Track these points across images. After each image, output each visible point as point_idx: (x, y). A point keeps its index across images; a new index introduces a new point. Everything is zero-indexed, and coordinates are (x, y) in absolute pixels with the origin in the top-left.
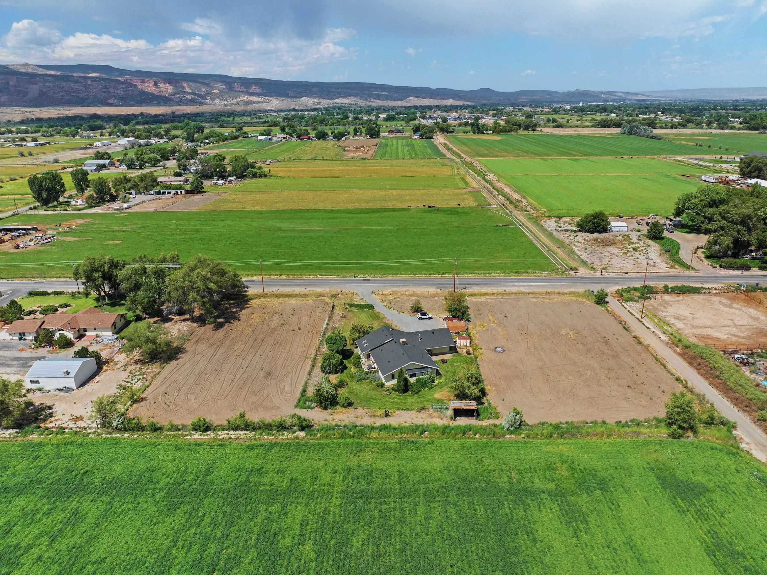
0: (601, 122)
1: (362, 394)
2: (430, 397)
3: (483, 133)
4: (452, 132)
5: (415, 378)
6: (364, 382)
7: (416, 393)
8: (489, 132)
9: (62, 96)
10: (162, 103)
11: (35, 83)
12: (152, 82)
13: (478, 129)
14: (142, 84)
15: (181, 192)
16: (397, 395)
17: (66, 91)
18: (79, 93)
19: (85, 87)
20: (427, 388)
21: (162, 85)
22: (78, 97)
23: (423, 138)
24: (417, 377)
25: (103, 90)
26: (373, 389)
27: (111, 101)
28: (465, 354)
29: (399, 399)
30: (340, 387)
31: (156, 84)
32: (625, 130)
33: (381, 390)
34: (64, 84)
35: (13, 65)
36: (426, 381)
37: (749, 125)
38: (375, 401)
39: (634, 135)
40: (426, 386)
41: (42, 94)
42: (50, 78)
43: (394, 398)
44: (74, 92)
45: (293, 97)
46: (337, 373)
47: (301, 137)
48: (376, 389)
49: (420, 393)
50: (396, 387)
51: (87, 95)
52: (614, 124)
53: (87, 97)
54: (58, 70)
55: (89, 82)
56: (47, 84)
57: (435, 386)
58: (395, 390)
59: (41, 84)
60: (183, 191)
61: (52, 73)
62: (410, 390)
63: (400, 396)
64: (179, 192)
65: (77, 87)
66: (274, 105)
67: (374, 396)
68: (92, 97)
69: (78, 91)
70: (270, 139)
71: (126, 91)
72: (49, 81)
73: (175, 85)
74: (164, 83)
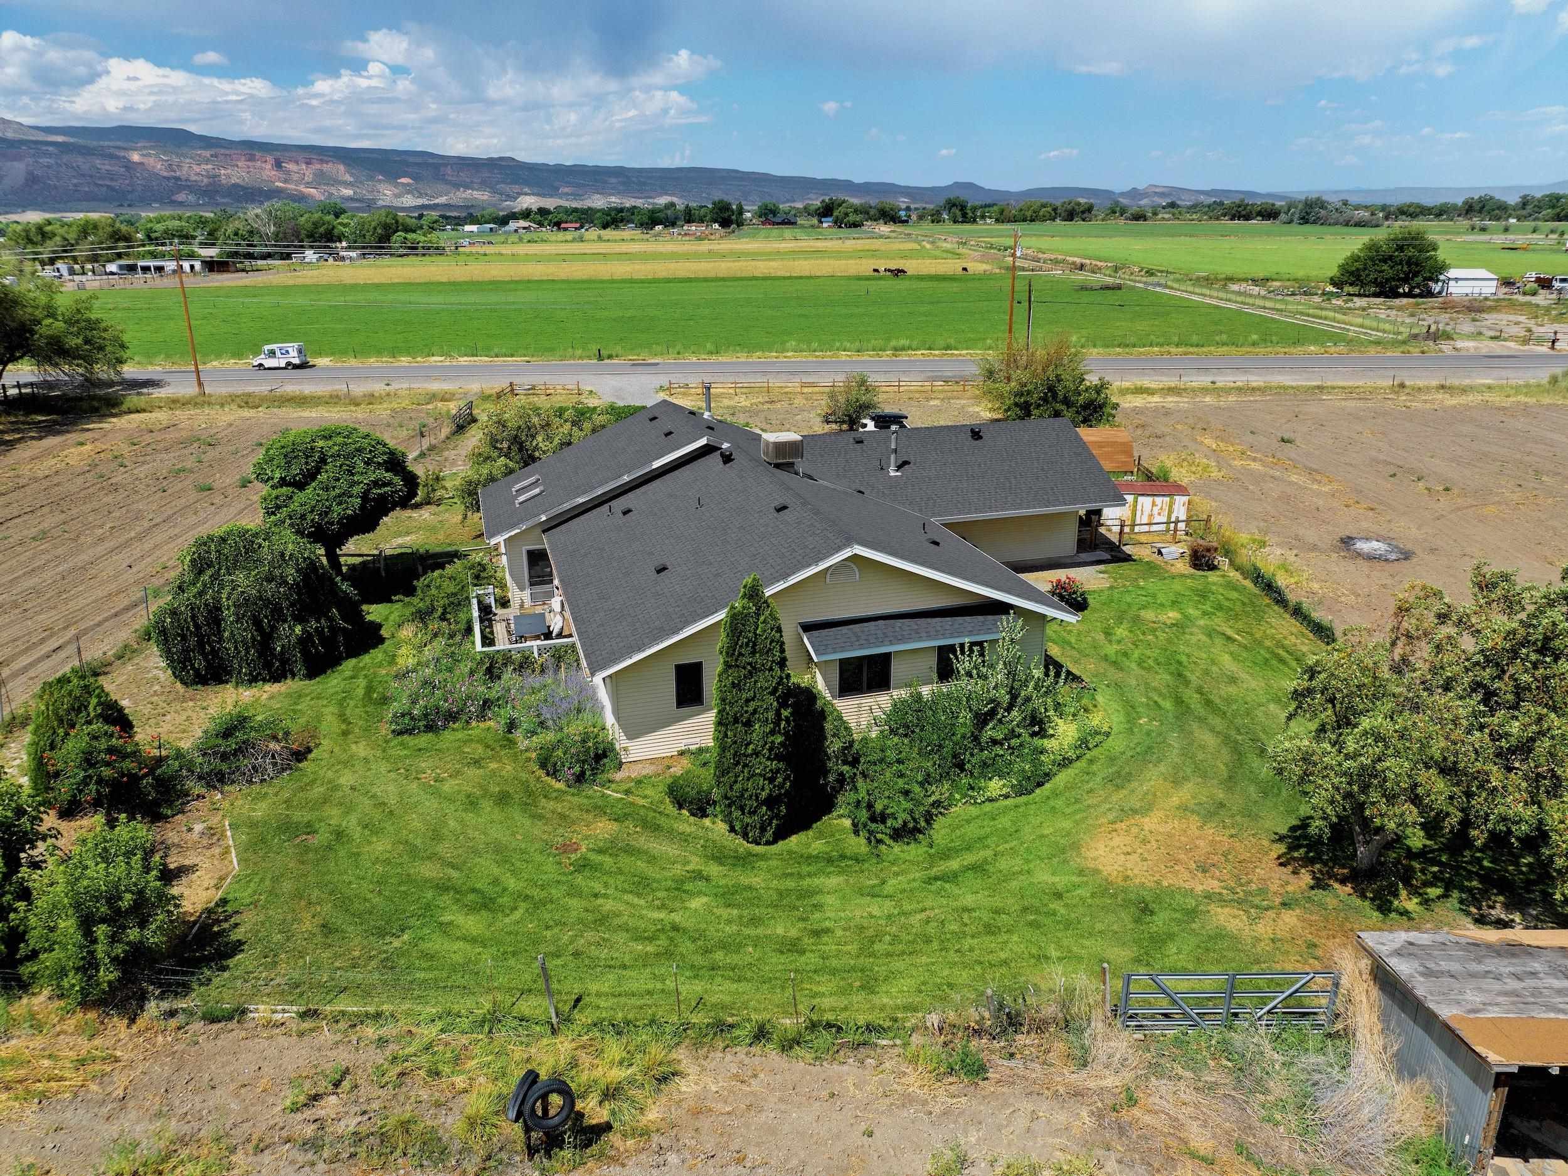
0: (1231, 208)
1: (381, 846)
2: (1044, 876)
3: (975, 221)
4: (907, 221)
5: (880, 703)
6: (450, 737)
7: (906, 833)
8: (989, 221)
9: (75, 185)
11: (18, 158)
12: (270, 159)
13: (964, 215)
14: (250, 164)
15: (192, 267)
16: (719, 856)
17: (83, 175)
18: (112, 179)
19: (125, 168)
20: (995, 786)
21: (291, 166)
22: (110, 187)
23: (840, 227)
24: (899, 693)
25: (165, 175)
26: (503, 799)
27: (179, 197)
28: (1183, 567)
29: (728, 896)
30: (216, 779)
31: (278, 164)
32: (1292, 215)
33: (576, 800)
34: (80, 160)
36: (982, 719)
37: (1558, 210)
38: (472, 924)
39: (1315, 222)
40: (988, 768)
41: (32, 179)
42: (51, 149)
43: (679, 889)
44: (101, 178)
46: (276, 678)
47: (560, 226)
48: (530, 799)
49: (940, 830)
50: (706, 777)
51: (131, 185)
52: (1259, 214)
53: (129, 188)
54: (72, 137)
55: (133, 158)
56: (44, 161)
57: (1065, 763)
58: (700, 808)
59: (31, 160)
60: (198, 265)
61: (60, 139)
62: (844, 799)
63: (743, 861)
64: (186, 265)
65: (108, 167)
67: (486, 867)
68: (139, 188)
69: (111, 176)
70: (491, 229)
71: (215, 176)
72: (50, 155)
73: (318, 166)
74: (297, 163)
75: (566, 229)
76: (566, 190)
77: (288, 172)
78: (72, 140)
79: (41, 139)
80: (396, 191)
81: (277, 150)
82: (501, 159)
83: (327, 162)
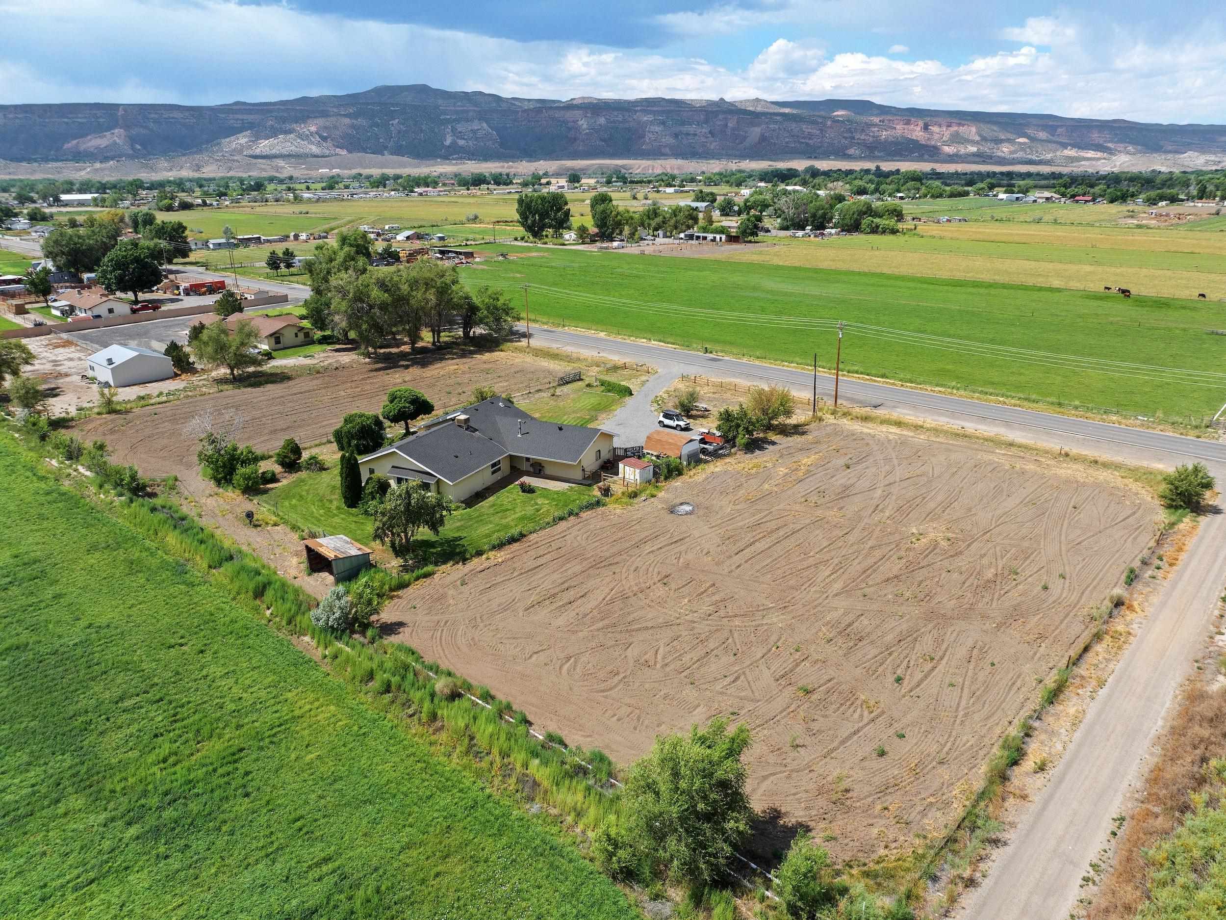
9: (787, 143)
10: (926, 157)
11: (758, 125)
12: (921, 123)
14: (906, 127)
17: (793, 136)
18: (810, 139)
19: (821, 130)
21: (935, 129)
22: (807, 144)
25: (845, 135)
27: (851, 151)
31: (926, 127)
34: (794, 125)
35: (741, 102)
41: (763, 138)
42: (778, 118)
44: (803, 138)
45: (1170, 152)
47: (1077, 198)
51: (821, 142)
53: (820, 144)
54: (797, 108)
55: (829, 123)
56: (773, 126)
59: (765, 126)
64: (718, 237)
65: (809, 130)
66: (1118, 164)
68: (826, 144)
69: (810, 136)
70: (1017, 199)
71: (878, 136)
72: (776, 122)
73: (956, 128)
74: (940, 126)
75: (1077, 201)
76: (1170, 148)
77: (932, 133)
78: (795, 112)
79: (776, 111)
80: (1012, 148)
81: (927, 116)
82: (1115, 121)
83: (963, 125)
